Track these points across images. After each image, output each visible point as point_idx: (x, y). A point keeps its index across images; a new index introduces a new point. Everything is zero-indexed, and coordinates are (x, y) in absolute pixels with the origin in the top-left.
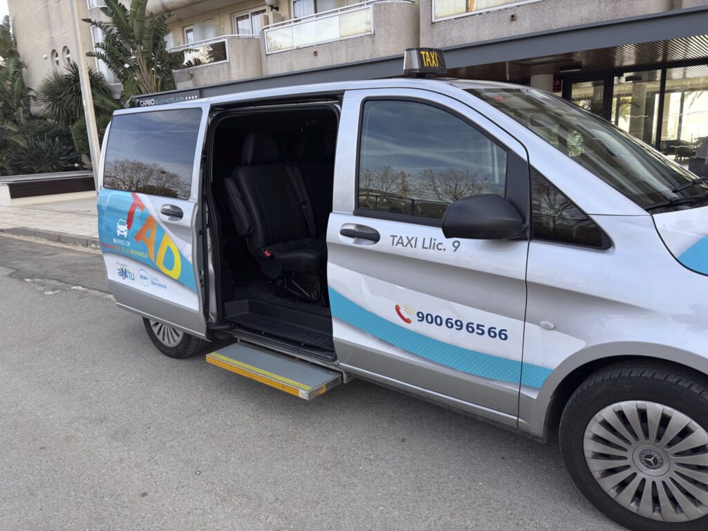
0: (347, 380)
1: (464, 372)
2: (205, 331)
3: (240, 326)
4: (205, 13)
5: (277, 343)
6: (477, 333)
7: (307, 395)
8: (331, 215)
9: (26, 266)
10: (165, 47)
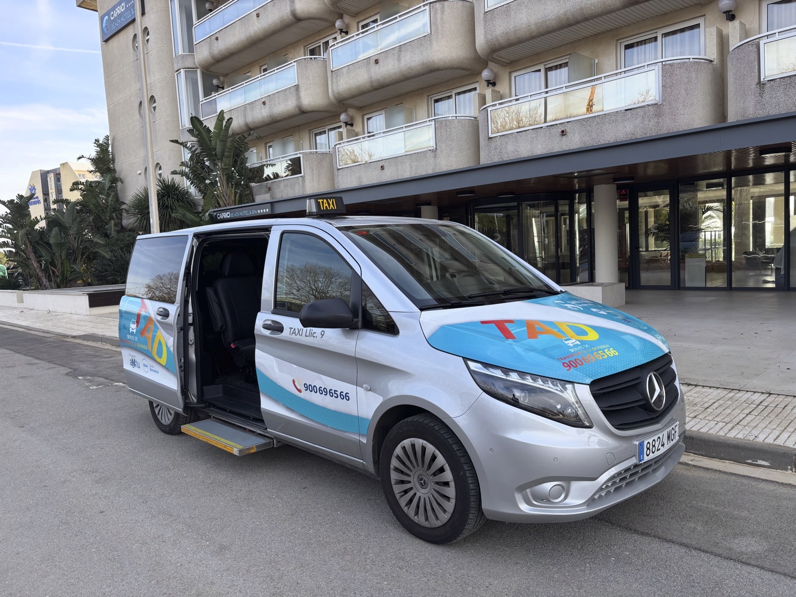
0: (276, 445)
1: (332, 428)
2: (182, 407)
3: (214, 406)
4: (286, 130)
5: (234, 417)
6: (335, 397)
7: (238, 452)
8: (259, 314)
9: (84, 367)
10: (246, 163)
